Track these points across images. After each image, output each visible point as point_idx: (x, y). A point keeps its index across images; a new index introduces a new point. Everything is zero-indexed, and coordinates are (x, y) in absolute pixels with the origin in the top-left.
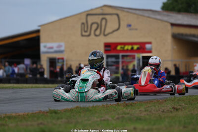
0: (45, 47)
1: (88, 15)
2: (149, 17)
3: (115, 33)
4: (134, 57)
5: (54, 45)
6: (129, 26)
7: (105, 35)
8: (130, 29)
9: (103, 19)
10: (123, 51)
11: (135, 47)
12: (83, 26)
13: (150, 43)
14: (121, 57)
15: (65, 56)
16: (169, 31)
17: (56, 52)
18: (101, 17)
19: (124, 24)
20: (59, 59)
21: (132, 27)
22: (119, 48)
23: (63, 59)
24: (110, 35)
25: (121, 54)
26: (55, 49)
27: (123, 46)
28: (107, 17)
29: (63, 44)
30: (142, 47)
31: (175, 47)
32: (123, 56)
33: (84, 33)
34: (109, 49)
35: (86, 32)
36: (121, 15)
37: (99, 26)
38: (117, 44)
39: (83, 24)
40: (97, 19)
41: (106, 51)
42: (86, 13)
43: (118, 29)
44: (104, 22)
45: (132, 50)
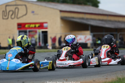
1: (6, 6)
2: (45, 7)
3: (24, 17)
4: (36, 32)
6: (33, 12)
7: (18, 18)
8: (34, 14)
9: (16, 8)
10: (29, 28)
11: (37, 25)
12: (4, 13)
13: (46, 23)
14: (28, 32)
18: (15, 7)
19: (29, 11)
21: (35, 13)
22: (27, 26)
24: (21, 18)
25: (28, 30)
27: (29, 25)
28: (19, 7)
30: (41, 26)
32: (29, 32)
33: (4, 17)
34: (20, 27)
36: (28, 5)
37: (14, 13)
38: (25, 24)
39: (3, 11)
40: (13, 8)
41: (18, 28)
42: (5, 5)
43: (26, 14)
44: (17, 10)
45: (35, 27)
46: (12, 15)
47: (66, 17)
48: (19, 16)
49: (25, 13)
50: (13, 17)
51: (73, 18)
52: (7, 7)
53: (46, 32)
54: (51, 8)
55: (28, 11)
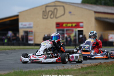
0: (22, 24)
3: (62, 17)
4: (73, 31)
5: (27, 24)
6: (70, 13)
7: (56, 18)
8: (71, 15)
9: (55, 9)
10: (67, 27)
11: (74, 25)
13: (82, 22)
14: (65, 31)
15: (33, 30)
16: (93, 16)
17: (28, 27)
18: (54, 7)
19: (67, 12)
20: (30, 32)
21: (72, 13)
22: (64, 25)
23: (32, 32)
24: (59, 18)
25: (65, 29)
26: (28, 26)
27: (66, 24)
28: (58, 8)
29: (32, 23)
30: (78, 25)
31: (97, 25)
32: (67, 30)
33: (44, 17)
34: (58, 26)
36: (66, 6)
37: (53, 13)
38: (63, 23)
39: (43, 11)
40: (52, 9)
41: (57, 27)
42: (45, 5)
43: (64, 15)
44: (55, 10)
45: (72, 26)
46: (51, 15)
47: (100, 18)
49: (63, 13)
50: (52, 16)
51: (107, 18)
53: (82, 31)
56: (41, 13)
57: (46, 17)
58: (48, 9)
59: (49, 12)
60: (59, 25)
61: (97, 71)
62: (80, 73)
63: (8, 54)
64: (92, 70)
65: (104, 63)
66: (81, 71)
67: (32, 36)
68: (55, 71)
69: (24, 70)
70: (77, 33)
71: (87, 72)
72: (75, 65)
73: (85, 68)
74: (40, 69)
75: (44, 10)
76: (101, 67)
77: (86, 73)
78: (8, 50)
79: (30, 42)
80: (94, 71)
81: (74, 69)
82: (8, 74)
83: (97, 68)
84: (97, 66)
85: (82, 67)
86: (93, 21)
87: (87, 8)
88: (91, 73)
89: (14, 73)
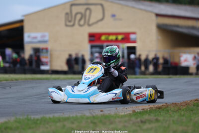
1: (72, 5)
2: (133, 7)
3: (100, 24)
5: (38, 35)
6: (113, 16)
7: (89, 25)
8: (115, 20)
9: (87, 9)
10: (107, 41)
11: (120, 37)
12: (67, 16)
13: (134, 33)
15: (49, 46)
16: (153, 22)
17: (40, 42)
18: (85, 7)
19: (108, 14)
20: (43, 49)
21: (117, 17)
22: (103, 38)
23: (47, 49)
24: (95, 26)
25: (105, 44)
26: (39, 39)
27: (107, 36)
28: (92, 7)
29: (47, 34)
30: (126, 38)
31: (160, 38)
34: (92, 39)
35: (70, 21)
36: (106, 4)
37: (83, 16)
38: (101, 35)
39: (67, 14)
40: (81, 9)
41: (90, 41)
42: (70, 3)
43: (102, 19)
44: (88, 12)
45: (116, 40)
46: (80, 20)
47: (166, 25)
48: (91, 22)
50: (82, 22)
51: (178, 26)
52: (74, 8)
53: (134, 48)
54: (141, 9)
55: (106, 13)
56: (63, 16)
57: (71, 24)
58: (75, 10)
59: (77, 14)
60: (94, 38)
61: (161, 118)
62: (131, 122)
63: (5, 89)
64: (152, 117)
65: (173, 103)
66: (133, 118)
67: (47, 57)
68: (88, 118)
69: (32, 117)
70: (126, 52)
71: (143, 120)
72: (122, 108)
73: (140, 113)
74: (62, 114)
75: (68, 11)
76: (168, 111)
77: (142, 122)
78: (5, 82)
79: (43, 68)
80: (155, 118)
81: (121, 114)
82: (6, 123)
83: (160, 112)
84: (160, 110)
85: (134, 111)
86: (154, 30)
87: (142, 7)
88: (150, 121)
89: (16, 121)
